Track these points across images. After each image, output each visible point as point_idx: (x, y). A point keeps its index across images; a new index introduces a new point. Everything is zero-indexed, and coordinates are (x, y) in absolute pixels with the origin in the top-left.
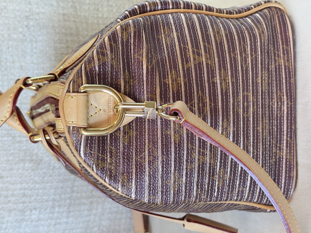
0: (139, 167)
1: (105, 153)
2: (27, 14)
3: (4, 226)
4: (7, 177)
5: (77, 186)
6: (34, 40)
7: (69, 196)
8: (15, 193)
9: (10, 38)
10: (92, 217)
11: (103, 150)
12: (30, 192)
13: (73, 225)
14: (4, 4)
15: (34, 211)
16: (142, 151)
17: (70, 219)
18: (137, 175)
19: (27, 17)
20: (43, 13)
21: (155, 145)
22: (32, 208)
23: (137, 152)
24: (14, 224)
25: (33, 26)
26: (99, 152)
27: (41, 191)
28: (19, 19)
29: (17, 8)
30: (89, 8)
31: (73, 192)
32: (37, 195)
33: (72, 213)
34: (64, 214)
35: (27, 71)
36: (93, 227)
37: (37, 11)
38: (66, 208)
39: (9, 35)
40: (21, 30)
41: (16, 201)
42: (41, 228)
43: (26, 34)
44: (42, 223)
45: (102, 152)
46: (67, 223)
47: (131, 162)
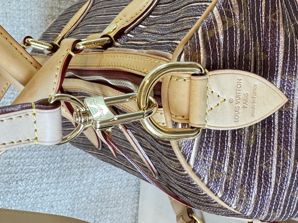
0: (264, 176)
1: (222, 159)
5: (67, 155)
7: (59, 166)
10: (82, 188)
11: (222, 155)
12: (15, 161)
13: (61, 196)
15: (20, 183)
16: (269, 155)
17: (59, 190)
18: (261, 188)
21: (287, 146)
22: (17, 179)
23: (263, 156)
26: (214, 159)
27: (27, 160)
31: (63, 161)
32: (24, 165)
33: (61, 184)
34: (52, 185)
36: (82, 198)
38: (54, 178)
42: (27, 200)
44: (29, 194)
45: (219, 158)
46: (54, 194)
47: (255, 170)
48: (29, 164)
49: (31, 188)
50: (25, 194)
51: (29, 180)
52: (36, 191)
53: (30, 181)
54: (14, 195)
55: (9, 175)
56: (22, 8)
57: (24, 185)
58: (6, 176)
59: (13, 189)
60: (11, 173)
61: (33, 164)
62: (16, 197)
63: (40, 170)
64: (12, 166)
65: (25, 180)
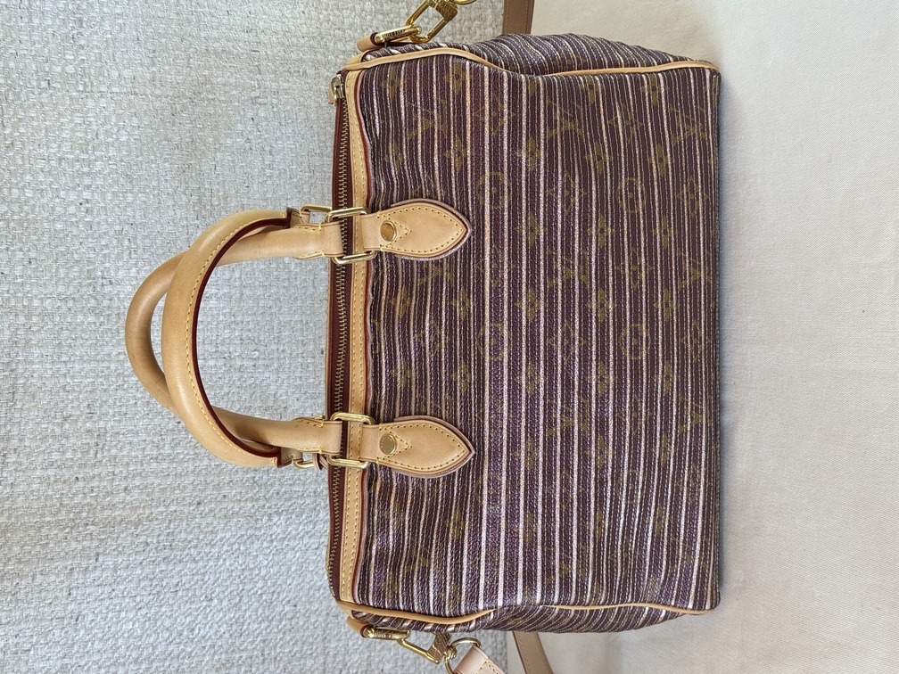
2: (253, 94)
3: (215, 550)
6: (267, 149)
8: (235, 478)
9: (217, 146)
12: (265, 477)
14: (206, 72)
15: (275, 519)
19: (254, 101)
20: (286, 91)
24: (236, 547)
25: (266, 118)
28: (236, 104)
29: (232, 80)
32: (281, 485)
37: (274, 86)
39: (216, 140)
40: (240, 127)
41: (239, 498)
43: (251, 137)
44: (293, 543)
48: (291, 482)
49: (297, 530)
50: (286, 542)
51: (293, 513)
52: (307, 537)
53: (294, 517)
54: (265, 544)
55: (254, 503)
56: (269, 196)
57: (283, 524)
58: (250, 505)
59: (263, 531)
60: (257, 500)
61: (298, 482)
62: (269, 548)
63: (312, 494)
64: (260, 486)
65: (284, 513)
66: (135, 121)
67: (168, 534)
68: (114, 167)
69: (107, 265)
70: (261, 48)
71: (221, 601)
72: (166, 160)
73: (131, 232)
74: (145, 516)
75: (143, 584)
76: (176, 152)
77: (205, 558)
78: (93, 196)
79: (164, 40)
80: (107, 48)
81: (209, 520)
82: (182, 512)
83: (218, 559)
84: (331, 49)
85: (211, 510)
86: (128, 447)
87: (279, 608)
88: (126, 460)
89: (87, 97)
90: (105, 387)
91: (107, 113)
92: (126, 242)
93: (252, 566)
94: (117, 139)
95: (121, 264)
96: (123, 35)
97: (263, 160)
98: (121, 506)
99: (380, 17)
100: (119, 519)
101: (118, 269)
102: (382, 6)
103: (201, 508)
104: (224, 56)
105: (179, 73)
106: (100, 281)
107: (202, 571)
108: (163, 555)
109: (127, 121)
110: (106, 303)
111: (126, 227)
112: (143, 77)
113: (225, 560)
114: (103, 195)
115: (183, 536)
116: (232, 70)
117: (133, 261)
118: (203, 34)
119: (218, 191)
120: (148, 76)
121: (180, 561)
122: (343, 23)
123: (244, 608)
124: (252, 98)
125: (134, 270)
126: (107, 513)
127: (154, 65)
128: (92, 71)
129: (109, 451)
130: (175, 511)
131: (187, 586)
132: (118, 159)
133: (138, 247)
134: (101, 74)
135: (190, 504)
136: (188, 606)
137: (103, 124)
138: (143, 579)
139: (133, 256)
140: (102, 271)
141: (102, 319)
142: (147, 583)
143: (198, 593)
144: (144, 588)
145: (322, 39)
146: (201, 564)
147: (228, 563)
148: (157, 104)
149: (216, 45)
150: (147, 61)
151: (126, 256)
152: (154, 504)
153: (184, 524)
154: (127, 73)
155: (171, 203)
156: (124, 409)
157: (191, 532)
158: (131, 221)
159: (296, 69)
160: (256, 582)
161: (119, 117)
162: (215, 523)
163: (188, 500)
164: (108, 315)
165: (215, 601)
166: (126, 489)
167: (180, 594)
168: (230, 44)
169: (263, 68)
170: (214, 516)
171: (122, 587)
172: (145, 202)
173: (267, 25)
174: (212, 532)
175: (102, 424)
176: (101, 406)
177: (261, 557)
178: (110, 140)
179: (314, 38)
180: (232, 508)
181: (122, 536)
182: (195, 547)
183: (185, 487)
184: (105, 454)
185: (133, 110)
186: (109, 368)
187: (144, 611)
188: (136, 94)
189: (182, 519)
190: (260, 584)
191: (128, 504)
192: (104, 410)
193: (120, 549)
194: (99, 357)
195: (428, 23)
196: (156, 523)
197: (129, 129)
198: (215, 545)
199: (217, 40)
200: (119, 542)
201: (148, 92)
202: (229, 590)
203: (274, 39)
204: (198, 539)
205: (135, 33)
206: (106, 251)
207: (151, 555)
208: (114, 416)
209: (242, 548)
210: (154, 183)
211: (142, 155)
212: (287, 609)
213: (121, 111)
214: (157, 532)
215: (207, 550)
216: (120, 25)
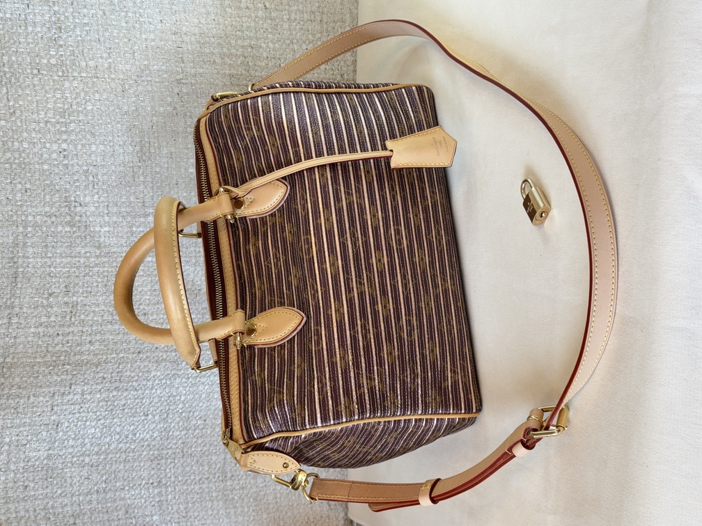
2: (178, 77)
3: (150, 383)
4: (152, 314)
6: (188, 114)
14: (146, 63)
19: (179, 82)
20: (201, 74)
24: (164, 381)
25: (188, 94)
28: (167, 84)
29: (164, 68)
30: (267, 65)
35: (178, 160)
37: (193, 71)
39: (153, 108)
40: (169, 99)
41: (166, 349)
42: (200, 388)
43: (177, 106)
50: (198, 379)
52: (212, 376)
54: (184, 380)
58: (174, 354)
59: (182, 372)
62: (186, 382)
66: (97, 96)
67: (118, 372)
68: (83, 127)
69: (78, 193)
70: (184, 45)
71: (154, 416)
72: (118, 122)
73: (94, 170)
74: (103, 360)
75: (101, 404)
76: (125, 116)
77: (143, 388)
78: (68, 147)
79: (117, 41)
80: (78, 46)
81: (146, 364)
82: (128, 358)
83: (152, 389)
84: (233, 45)
85: (147, 357)
86: (92, 314)
87: (194, 422)
88: (91, 322)
89: (64, 80)
90: (77, 274)
91: (78, 91)
92: (91, 178)
93: (175, 394)
94: (85, 108)
95: (87, 192)
96: (89, 38)
97: (186, 122)
98: (87, 353)
99: (269, 21)
100: (85, 361)
101: (85, 196)
102: (270, 13)
103: (141, 355)
104: (158, 50)
105: (127, 63)
106: (73, 204)
107: (141, 396)
108: (114, 385)
109: (92, 96)
110: (77, 218)
111: (91, 168)
112: (102, 66)
113: (156, 390)
114: (76, 146)
115: (128, 373)
116: (164, 61)
117: (96, 191)
118: (144, 36)
119: (154, 143)
120: (106, 65)
121: (126, 390)
122: (242, 26)
123: (170, 421)
124: (177, 80)
125: (96, 196)
126: (78, 357)
127: (110, 58)
128: (68, 62)
129: (79, 316)
130: (123, 357)
131: (131, 406)
132: (86, 122)
133: (99, 180)
134: (73, 64)
135: (133, 353)
136: (132, 419)
137: (75, 98)
138: (101, 401)
139: (96, 187)
140: (74, 197)
141: (75, 229)
142: (104, 403)
143: (138, 410)
144: (102, 407)
145: (227, 38)
146: (140, 392)
147: (158, 392)
148: (113, 85)
149: (153, 43)
150: (105, 55)
151: (91, 187)
152: (109, 352)
153: (129, 366)
154: (92, 63)
155: (121, 151)
156: (89, 289)
157: (133, 371)
158: (95, 163)
159: (209, 59)
160: (178, 405)
161: (86, 93)
162: (150, 365)
163: (132, 350)
164: (79, 227)
165: (150, 416)
166: (90, 342)
167: (126, 411)
168: (162, 43)
169: (185, 59)
170: (150, 361)
171: (87, 406)
172: (104, 151)
173: (188, 30)
174: (148, 372)
175: (75, 298)
176: (74, 287)
177: (181, 388)
178: (80, 109)
179: (221, 37)
180: (162, 356)
181: (87, 372)
182: (137, 381)
183: (130, 342)
184: (77, 318)
185: (96, 89)
186: (79, 261)
187: (102, 421)
188: (98, 78)
189: (127, 363)
190: (180, 406)
191: (91, 352)
192: (76, 289)
193: (86, 381)
194: (73, 254)
195: (304, 25)
196: (110, 364)
197: (93, 101)
198: (150, 379)
199: (154, 40)
200: (85, 376)
201: (106, 76)
202: (160, 409)
203: (193, 39)
204: (138, 376)
205: (97, 36)
206: (77, 184)
207: (107, 385)
208: (83, 293)
209: (168, 382)
210: (110, 138)
211: (102, 119)
212: (199, 422)
213: (88, 89)
214: (111, 370)
215: (144, 383)
216: (87, 31)
